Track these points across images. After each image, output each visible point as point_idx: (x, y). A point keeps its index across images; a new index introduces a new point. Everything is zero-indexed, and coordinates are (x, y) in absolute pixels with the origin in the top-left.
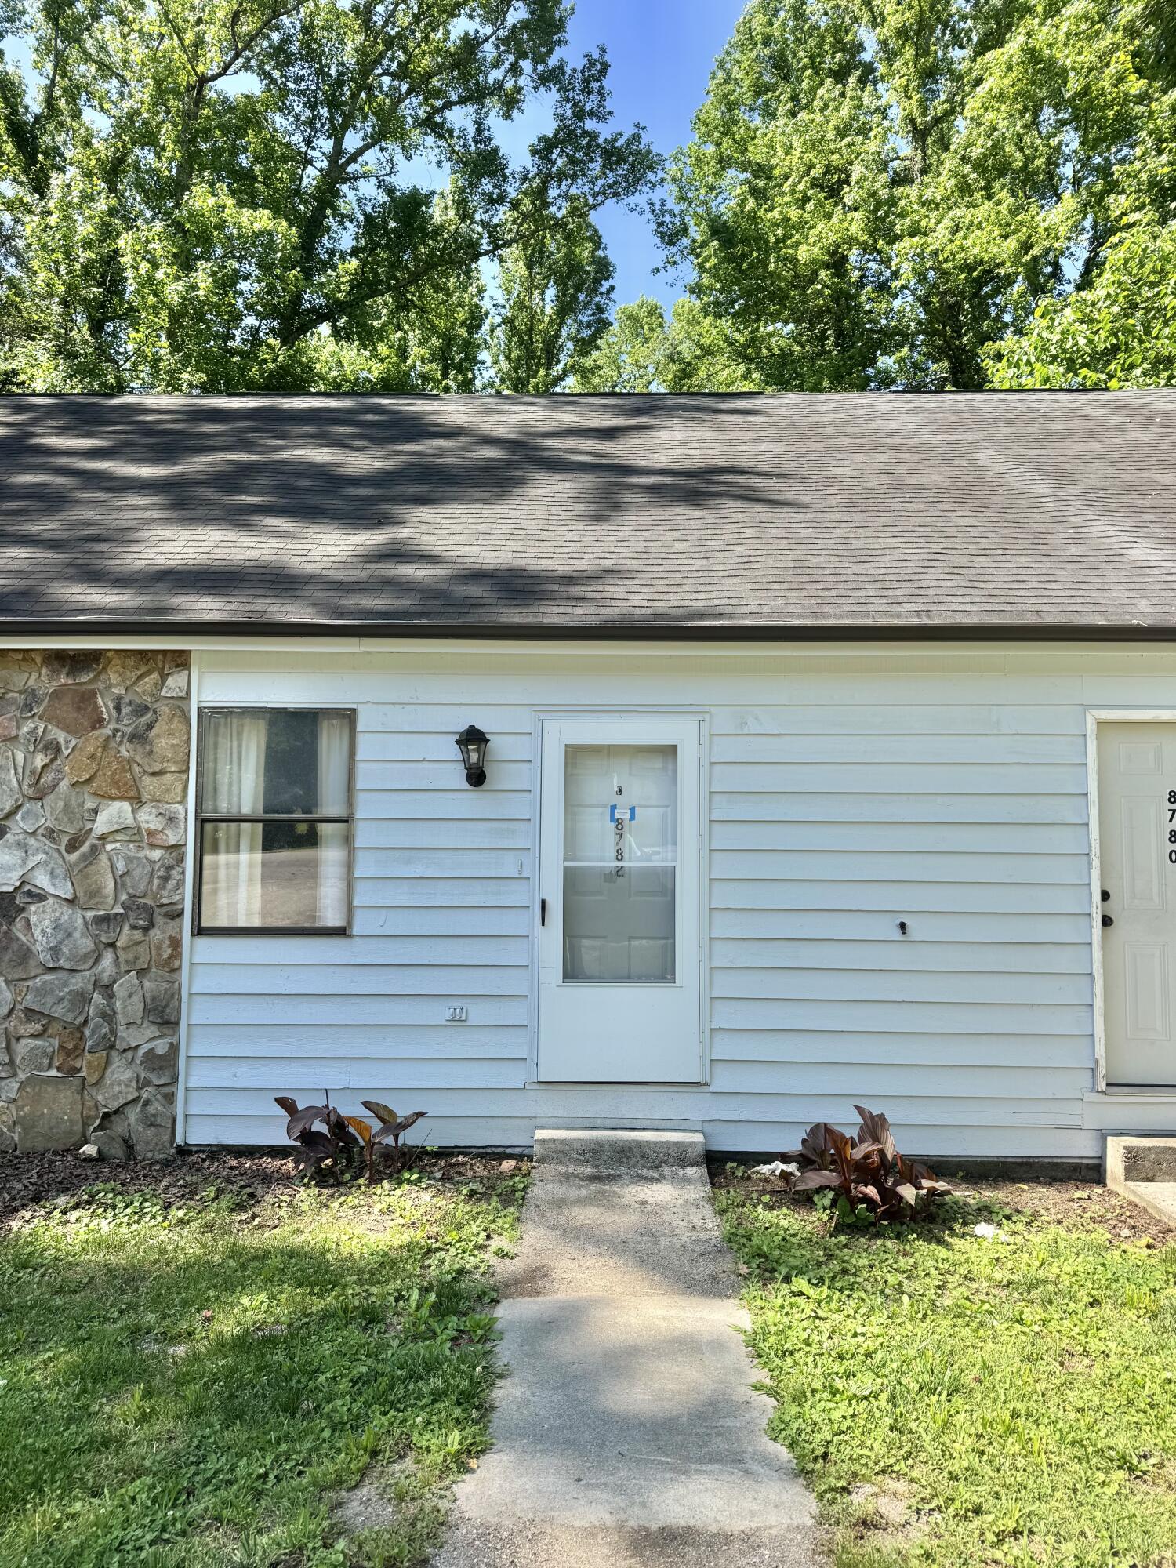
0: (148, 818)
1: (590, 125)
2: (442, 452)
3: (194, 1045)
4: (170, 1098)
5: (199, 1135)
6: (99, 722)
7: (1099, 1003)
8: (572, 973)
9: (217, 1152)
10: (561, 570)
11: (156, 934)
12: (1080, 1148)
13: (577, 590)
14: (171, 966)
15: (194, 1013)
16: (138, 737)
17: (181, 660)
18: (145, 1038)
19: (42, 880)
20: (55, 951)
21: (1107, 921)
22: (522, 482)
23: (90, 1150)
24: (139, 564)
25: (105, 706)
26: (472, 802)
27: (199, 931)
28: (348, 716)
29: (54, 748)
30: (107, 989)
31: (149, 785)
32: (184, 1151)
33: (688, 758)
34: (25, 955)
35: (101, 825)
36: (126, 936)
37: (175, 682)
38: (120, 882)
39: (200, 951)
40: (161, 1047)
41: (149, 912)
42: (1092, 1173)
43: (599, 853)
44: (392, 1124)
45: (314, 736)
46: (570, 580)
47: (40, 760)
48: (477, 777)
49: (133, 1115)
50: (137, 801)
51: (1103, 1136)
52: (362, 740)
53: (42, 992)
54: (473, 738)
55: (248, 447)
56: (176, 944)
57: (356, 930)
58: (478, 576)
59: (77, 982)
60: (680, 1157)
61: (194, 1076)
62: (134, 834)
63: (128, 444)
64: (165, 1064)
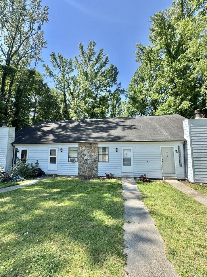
0: (95, 154)
1: (119, 89)
2: (111, 124)
3: (99, 169)
4: (97, 173)
5: (99, 175)
6: (92, 148)
7: (162, 167)
8: (124, 165)
9: (100, 177)
10: (122, 136)
11: (96, 162)
12: (161, 178)
13: (123, 138)
14: (97, 164)
15: (98, 167)
16: (95, 149)
17: (97, 144)
18: (96, 169)
19: (89, 158)
20: (90, 163)
21: (162, 161)
22: (117, 127)
23: (92, 176)
24: (93, 137)
25: (92, 147)
26: (116, 153)
27: (99, 162)
28: (108, 147)
29: (89, 150)
30: (93, 166)
31: (95, 152)
32: (98, 177)
33: (132, 150)
34: (88, 163)
35: (92, 155)
36: (94, 162)
37: (97, 145)
38: (94, 159)
39: (99, 163)
40: (97, 169)
41: (95, 160)
42: (162, 179)
43: (126, 157)
44: (113, 175)
45: (106, 149)
46: (123, 137)
47: (88, 150)
48: (117, 151)
49: (95, 174)
50: (95, 153)
51: (163, 177)
52: (109, 149)
53: (89, 166)
54: (117, 149)
55: (96, 125)
56: (97, 163)
57: (109, 162)
58: (116, 137)
59: (91, 165)
60: (132, 178)
61: (99, 171)
62: (94, 155)
63: (87, 125)
64: (97, 171)
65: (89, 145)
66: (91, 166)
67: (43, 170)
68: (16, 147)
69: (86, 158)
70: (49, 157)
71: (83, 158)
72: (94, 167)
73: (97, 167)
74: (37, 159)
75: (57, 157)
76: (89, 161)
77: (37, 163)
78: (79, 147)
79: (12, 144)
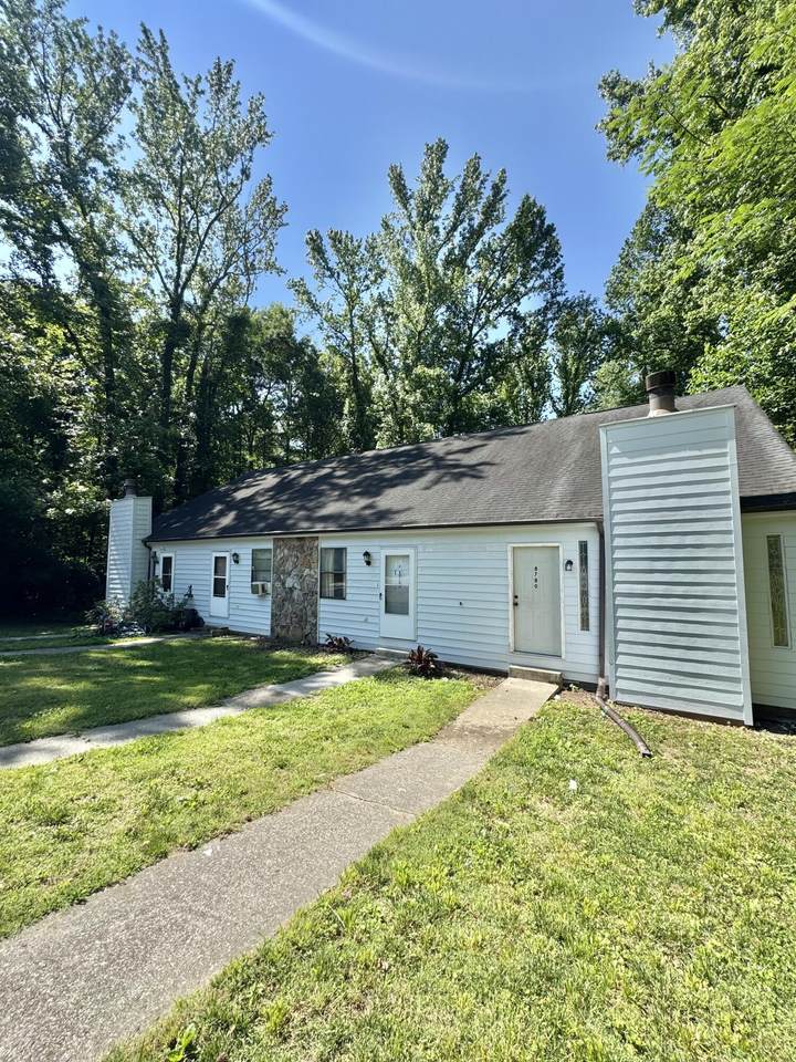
0: (312, 572)
3: (320, 622)
4: (316, 633)
5: (320, 641)
6: (304, 552)
7: (511, 627)
8: (387, 611)
11: (313, 597)
12: (505, 667)
14: (316, 604)
15: (321, 615)
16: (310, 555)
17: (317, 538)
18: (312, 620)
19: (296, 585)
20: (298, 600)
21: (516, 604)
23: (303, 642)
25: (305, 548)
26: (368, 569)
27: (321, 597)
28: (346, 550)
29: (298, 557)
30: (306, 609)
31: (312, 565)
32: (318, 645)
33: (412, 558)
34: (293, 600)
35: (305, 574)
36: (309, 597)
37: (316, 544)
38: (308, 586)
39: (320, 601)
40: (315, 621)
41: (312, 592)
42: (506, 674)
43: (392, 582)
44: (349, 643)
45: (341, 554)
47: (296, 560)
48: (368, 563)
49: (310, 635)
50: (310, 569)
51: (509, 664)
52: (348, 555)
53: (296, 608)
54: (367, 554)
56: (317, 600)
57: (347, 599)
59: (301, 607)
62: (310, 575)
64: (315, 625)
65: (296, 543)
66: (301, 610)
67: (201, 614)
68: (154, 550)
69: (289, 582)
70: (213, 577)
71: (283, 584)
72: (309, 613)
73: (315, 615)
74: (191, 582)
75: (227, 577)
76: (296, 593)
77: (190, 596)
78: (275, 550)
79: (145, 542)
